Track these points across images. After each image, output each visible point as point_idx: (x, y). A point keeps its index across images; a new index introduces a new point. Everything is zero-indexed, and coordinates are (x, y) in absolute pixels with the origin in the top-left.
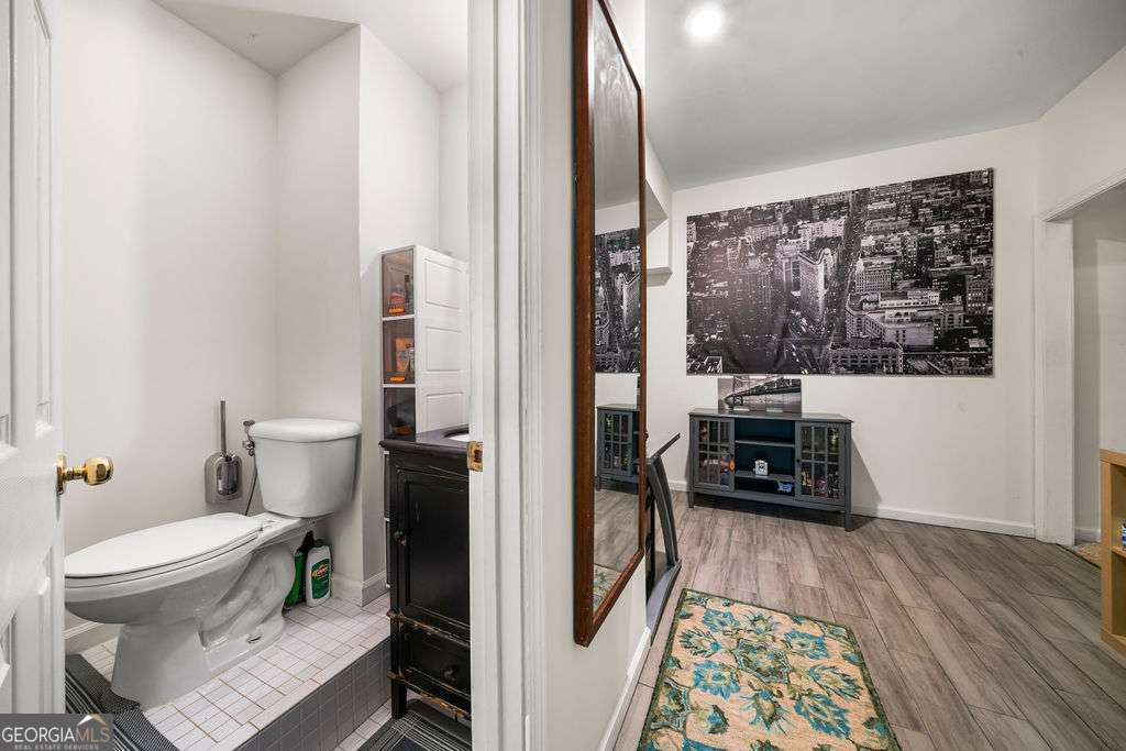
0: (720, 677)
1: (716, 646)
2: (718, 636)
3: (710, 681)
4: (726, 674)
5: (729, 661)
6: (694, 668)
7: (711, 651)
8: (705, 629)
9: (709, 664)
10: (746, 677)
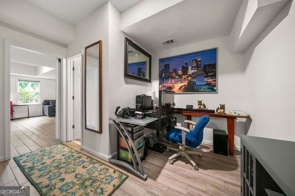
0: (92, 171)
1: (100, 174)
2: (103, 176)
3: (92, 169)
4: (91, 172)
5: (94, 175)
6: (97, 167)
7: (99, 172)
8: (107, 174)
9: (96, 171)
10: (87, 176)
